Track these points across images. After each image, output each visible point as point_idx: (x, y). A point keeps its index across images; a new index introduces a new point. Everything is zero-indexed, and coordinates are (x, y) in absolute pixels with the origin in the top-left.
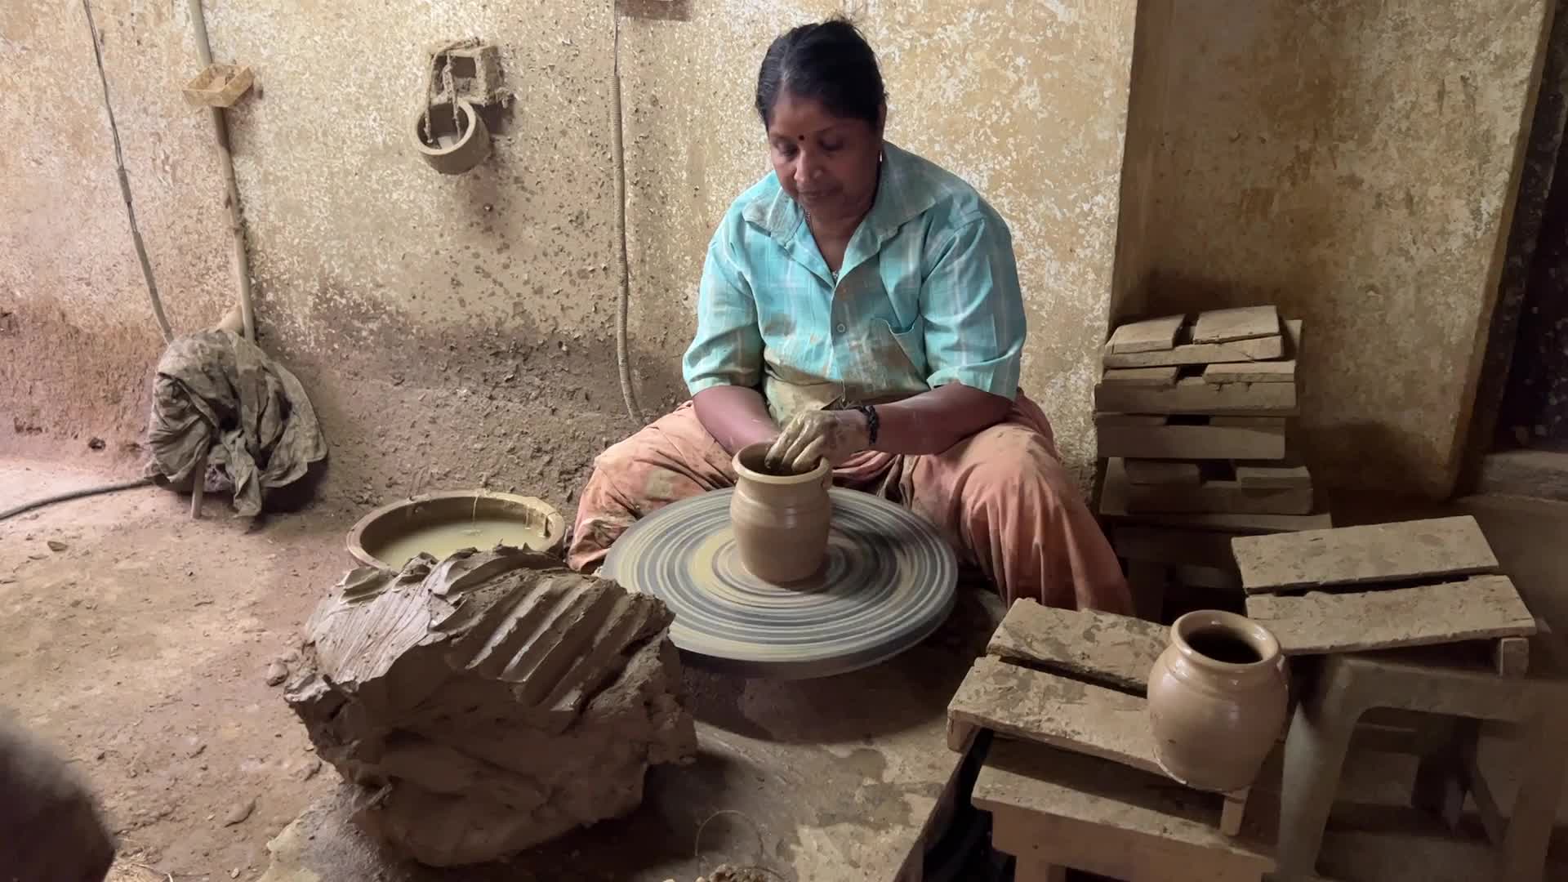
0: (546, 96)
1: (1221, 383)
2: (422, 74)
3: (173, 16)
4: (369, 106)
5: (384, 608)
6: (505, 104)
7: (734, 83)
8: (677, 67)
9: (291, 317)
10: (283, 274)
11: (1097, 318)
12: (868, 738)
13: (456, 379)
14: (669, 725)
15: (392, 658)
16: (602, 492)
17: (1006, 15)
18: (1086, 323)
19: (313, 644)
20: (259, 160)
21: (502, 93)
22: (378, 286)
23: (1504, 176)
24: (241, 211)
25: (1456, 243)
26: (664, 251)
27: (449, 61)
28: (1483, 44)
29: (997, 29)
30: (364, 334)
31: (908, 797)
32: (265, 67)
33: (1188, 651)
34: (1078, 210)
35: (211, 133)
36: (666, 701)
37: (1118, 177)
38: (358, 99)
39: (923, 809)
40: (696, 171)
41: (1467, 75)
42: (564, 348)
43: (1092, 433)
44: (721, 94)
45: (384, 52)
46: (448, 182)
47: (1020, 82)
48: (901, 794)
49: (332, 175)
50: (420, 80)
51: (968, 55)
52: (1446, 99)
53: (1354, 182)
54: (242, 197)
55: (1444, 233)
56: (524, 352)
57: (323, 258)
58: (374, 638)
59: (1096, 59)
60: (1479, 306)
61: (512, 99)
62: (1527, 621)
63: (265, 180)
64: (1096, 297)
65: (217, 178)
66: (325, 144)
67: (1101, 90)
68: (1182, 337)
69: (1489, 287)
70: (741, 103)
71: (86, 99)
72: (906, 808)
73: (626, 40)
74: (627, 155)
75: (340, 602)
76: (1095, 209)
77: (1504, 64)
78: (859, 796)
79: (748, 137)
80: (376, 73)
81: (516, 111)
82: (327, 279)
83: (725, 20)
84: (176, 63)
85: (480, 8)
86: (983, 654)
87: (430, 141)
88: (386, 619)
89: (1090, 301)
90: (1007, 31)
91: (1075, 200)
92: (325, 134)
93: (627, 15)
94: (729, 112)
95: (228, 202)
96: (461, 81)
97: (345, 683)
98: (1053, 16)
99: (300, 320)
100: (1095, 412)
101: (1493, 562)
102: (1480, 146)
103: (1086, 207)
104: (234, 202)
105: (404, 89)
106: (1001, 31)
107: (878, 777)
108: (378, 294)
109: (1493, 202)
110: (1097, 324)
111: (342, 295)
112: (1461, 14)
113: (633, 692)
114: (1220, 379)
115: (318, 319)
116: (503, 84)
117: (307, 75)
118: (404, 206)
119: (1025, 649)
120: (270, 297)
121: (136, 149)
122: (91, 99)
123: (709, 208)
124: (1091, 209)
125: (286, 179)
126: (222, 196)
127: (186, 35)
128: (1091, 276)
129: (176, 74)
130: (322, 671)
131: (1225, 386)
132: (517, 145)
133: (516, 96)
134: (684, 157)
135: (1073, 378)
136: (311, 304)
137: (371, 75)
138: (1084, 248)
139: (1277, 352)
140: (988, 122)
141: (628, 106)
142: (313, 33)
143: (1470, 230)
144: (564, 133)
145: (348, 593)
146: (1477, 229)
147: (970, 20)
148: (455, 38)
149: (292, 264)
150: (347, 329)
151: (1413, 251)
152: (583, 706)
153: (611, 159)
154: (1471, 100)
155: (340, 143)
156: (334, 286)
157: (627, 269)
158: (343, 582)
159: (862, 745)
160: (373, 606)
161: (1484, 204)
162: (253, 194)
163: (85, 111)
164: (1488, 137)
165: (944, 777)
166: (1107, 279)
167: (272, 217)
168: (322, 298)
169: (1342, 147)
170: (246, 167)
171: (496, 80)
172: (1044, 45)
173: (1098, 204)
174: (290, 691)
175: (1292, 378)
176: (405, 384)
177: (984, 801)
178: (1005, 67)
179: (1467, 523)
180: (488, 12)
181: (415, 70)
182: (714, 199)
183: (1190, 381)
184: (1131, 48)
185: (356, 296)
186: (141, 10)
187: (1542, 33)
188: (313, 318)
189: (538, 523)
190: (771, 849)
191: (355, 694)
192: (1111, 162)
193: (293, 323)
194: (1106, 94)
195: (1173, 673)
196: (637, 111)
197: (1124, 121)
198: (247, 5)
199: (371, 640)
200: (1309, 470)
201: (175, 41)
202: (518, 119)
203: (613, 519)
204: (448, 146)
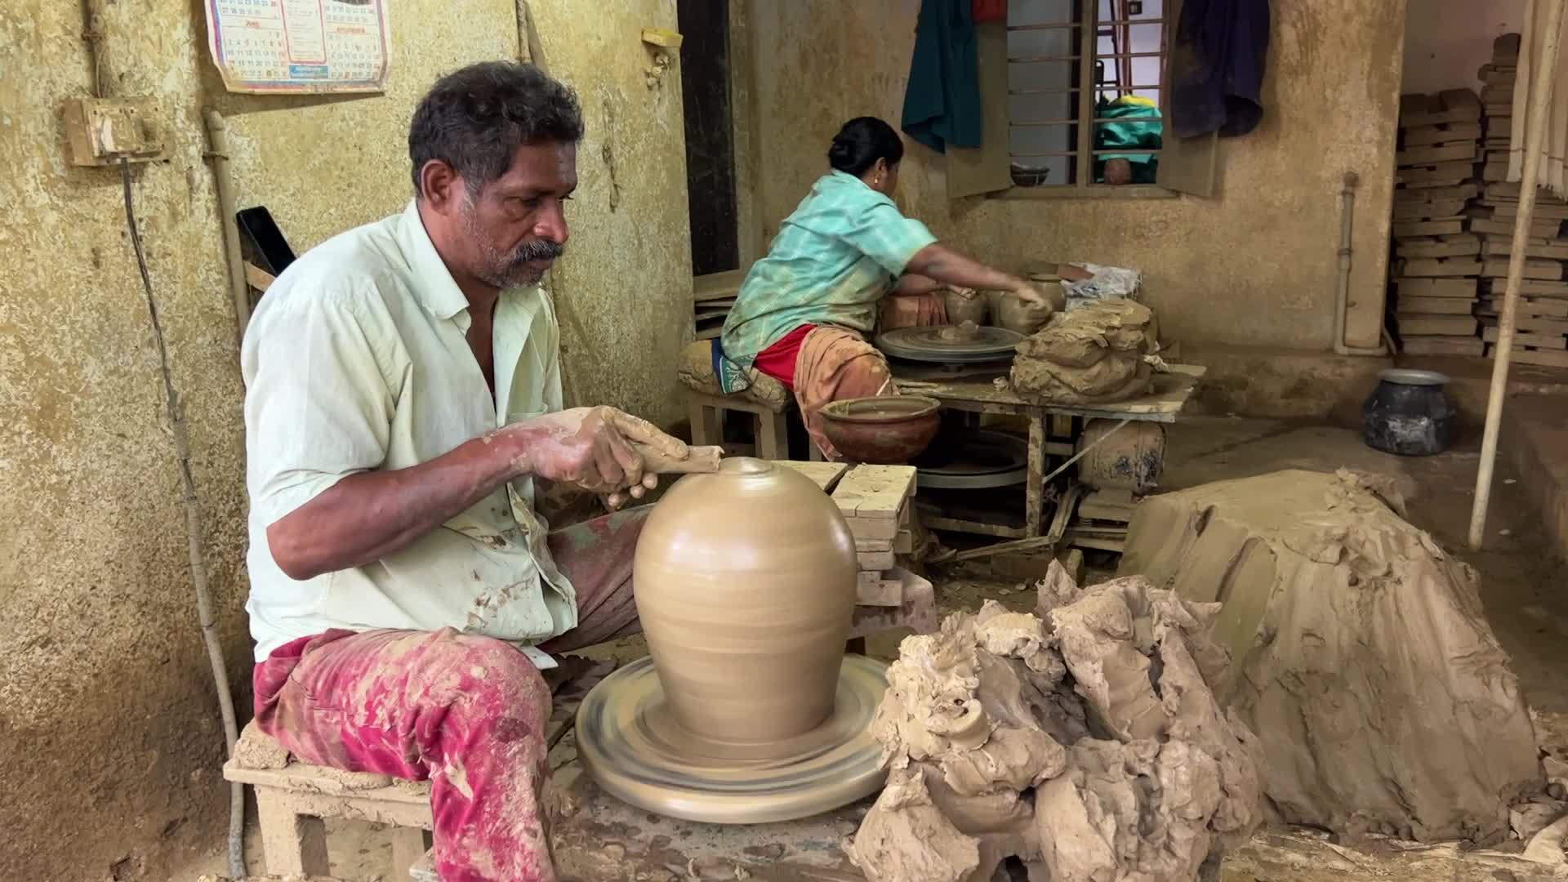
3: (192, 212)
71: (68, 352)
84: (194, 269)
121: (133, 401)
122: (74, 351)
127: (206, 233)
129: (192, 283)
142: (329, 207)
163: (63, 371)
186: (151, 212)
198: (270, 187)
201: (192, 243)
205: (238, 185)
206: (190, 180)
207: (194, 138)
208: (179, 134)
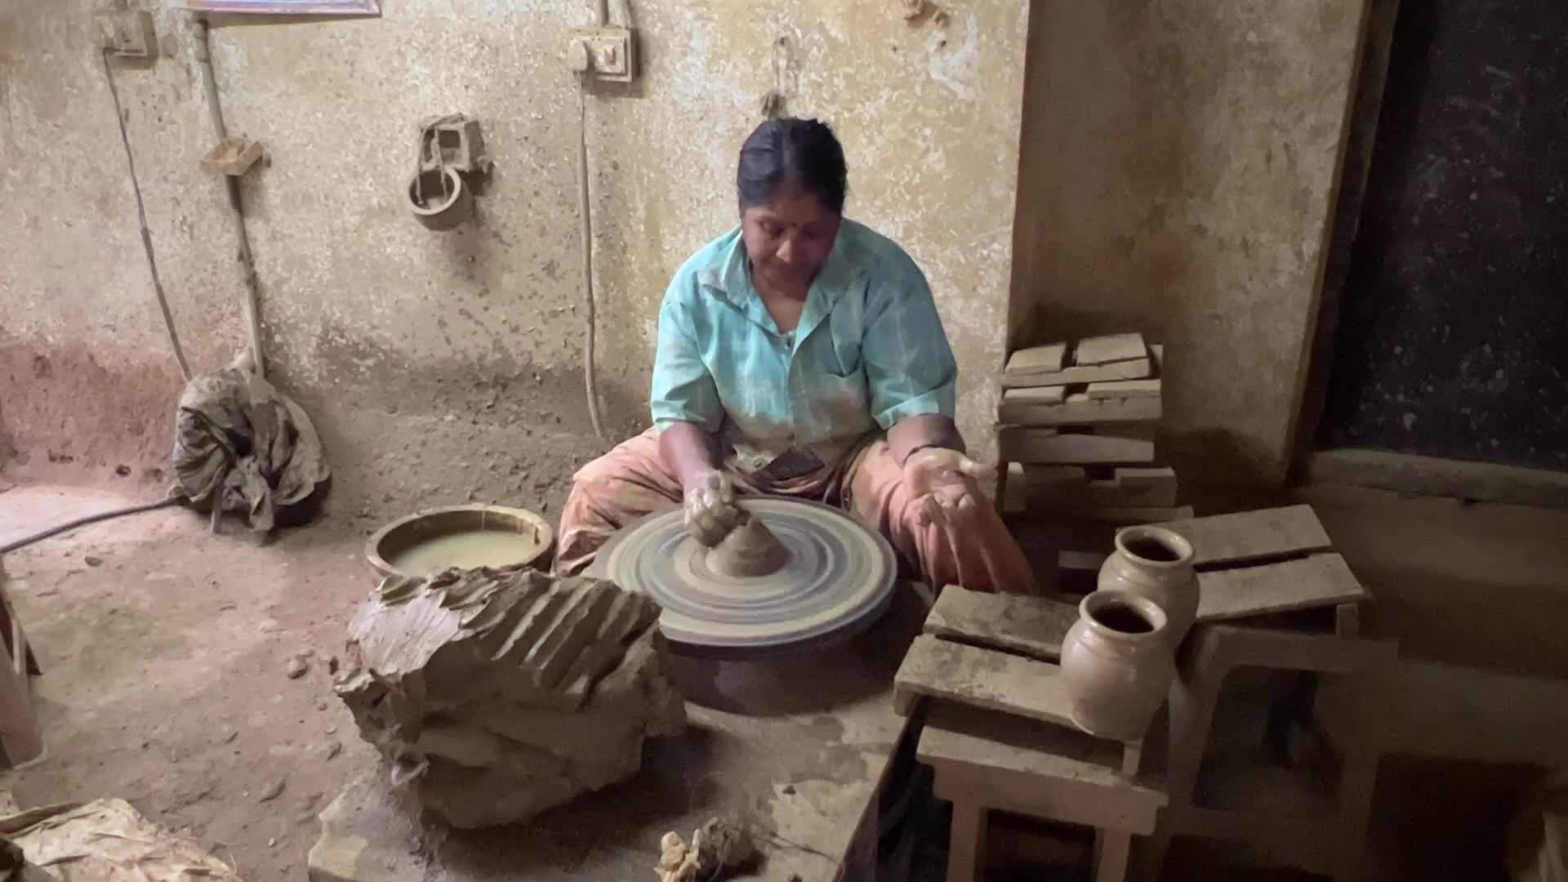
0: (521, 162)
1: (1101, 399)
2: (412, 144)
3: (191, 97)
4: (364, 173)
5: (418, 609)
6: (485, 170)
7: (683, 149)
8: (636, 138)
9: (296, 356)
10: (289, 318)
11: (996, 346)
12: (828, 709)
13: (441, 406)
14: (663, 703)
15: (428, 652)
16: (584, 506)
17: (915, 94)
18: (987, 350)
19: (357, 642)
20: (267, 221)
21: (483, 161)
22: (374, 327)
23: (1320, 225)
24: (252, 264)
25: (1283, 280)
26: (625, 293)
27: (436, 134)
28: (1301, 117)
29: (908, 105)
30: (362, 369)
31: (864, 755)
32: (273, 140)
33: (1094, 624)
34: (978, 255)
35: (225, 197)
36: (660, 683)
37: (1010, 228)
38: (356, 167)
39: (878, 765)
40: (652, 226)
41: (1289, 142)
42: (538, 378)
43: (994, 443)
44: (673, 159)
45: (379, 126)
46: (437, 237)
47: (927, 150)
48: (859, 753)
49: (333, 233)
50: (410, 151)
51: (883, 127)
52: (1272, 164)
53: (1200, 230)
54: (252, 252)
55: (1273, 271)
56: (502, 383)
57: (325, 304)
58: (412, 635)
59: (991, 130)
60: (1302, 331)
61: (491, 166)
62: (1357, 590)
63: (273, 237)
64: (995, 327)
65: (229, 236)
66: (326, 206)
67: (995, 157)
68: (1068, 361)
69: (1310, 315)
70: (691, 167)
71: (113, 170)
72: (864, 765)
73: (591, 114)
74: (592, 212)
75: (378, 606)
76: (993, 254)
77: (1317, 133)
78: (823, 756)
79: (697, 196)
80: (372, 145)
81: (495, 176)
82: (329, 322)
83: (676, 97)
84: (193, 137)
85: (463, 89)
86: (920, 633)
87: (421, 203)
88: (421, 618)
89: (991, 332)
90: (916, 106)
91: (976, 247)
92: (326, 197)
93: (592, 94)
94: (681, 175)
95: (241, 257)
96: (447, 151)
97: (389, 675)
98: (955, 95)
99: (305, 359)
100: (997, 424)
101: (1326, 541)
102: (1300, 201)
103: (985, 252)
104: (246, 257)
105: (397, 158)
106: (911, 107)
107: (837, 738)
108: (374, 335)
109: (1312, 246)
110: (996, 350)
111: (342, 337)
112: (1282, 93)
113: (632, 676)
114: (1101, 396)
115: (320, 356)
116: (484, 153)
117: (311, 146)
118: (397, 259)
119: (955, 627)
120: (278, 338)
121: (157, 212)
122: (117, 171)
123: (664, 255)
124: (989, 255)
125: (291, 236)
126: (235, 253)
127: (202, 113)
128: (991, 310)
129: (193, 147)
130: (367, 665)
131: (1105, 401)
132: (497, 205)
133: (496, 163)
134: (641, 213)
135: (977, 396)
136: (314, 344)
137: (368, 146)
138: (984, 287)
139: (1146, 372)
140: (902, 183)
141: (593, 170)
142: (315, 111)
143: (1293, 268)
144: (537, 194)
145: (385, 597)
146: (1300, 267)
147: (885, 97)
148: (441, 114)
149: (297, 309)
150: (347, 365)
151: (1249, 285)
152: (592, 688)
153: (578, 216)
154: (1292, 163)
155: (340, 205)
156: (335, 329)
157: (593, 309)
158: (379, 588)
159: (825, 715)
160: (409, 607)
161: (1304, 248)
162: (262, 250)
163: (111, 180)
164: (1307, 192)
165: (893, 738)
166: (1003, 314)
167: (279, 269)
168: (324, 339)
169: (1191, 201)
170: (256, 227)
171: (478, 150)
172: (948, 118)
173: (995, 251)
174: (339, 683)
175: (1159, 394)
176: (399, 412)
177: (927, 757)
178: (915, 136)
179: (1305, 511)
180: (471, 92)
181: (406, 142)
182: (668, 248)
183: (1076, 398)
184: (1019, 121)
185: (355, 338)
186: (161, 92)
187: (1347, 110)
188: (315, 357)
189: (528, 532)
190: (753, 803)
191: (397, 684)
192: (1005, 215)
193: (299, 361)
194: (1000, 159)
195: (1081, 643)
196: (600, 175)
197: (1014, 182)
199: (409, 638)
200: (1174, 468)
201: (192, 118)
202: (497, 183)
203: (595, 529)
204: (437, 207)
205: (228, 81)
206: (189, 72)
207: (191, 42)
208: (180, 39)
